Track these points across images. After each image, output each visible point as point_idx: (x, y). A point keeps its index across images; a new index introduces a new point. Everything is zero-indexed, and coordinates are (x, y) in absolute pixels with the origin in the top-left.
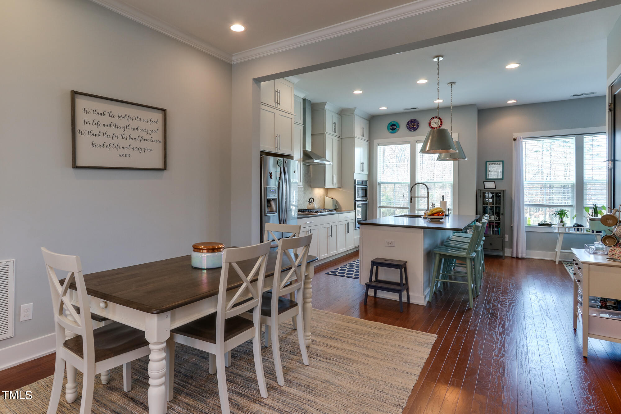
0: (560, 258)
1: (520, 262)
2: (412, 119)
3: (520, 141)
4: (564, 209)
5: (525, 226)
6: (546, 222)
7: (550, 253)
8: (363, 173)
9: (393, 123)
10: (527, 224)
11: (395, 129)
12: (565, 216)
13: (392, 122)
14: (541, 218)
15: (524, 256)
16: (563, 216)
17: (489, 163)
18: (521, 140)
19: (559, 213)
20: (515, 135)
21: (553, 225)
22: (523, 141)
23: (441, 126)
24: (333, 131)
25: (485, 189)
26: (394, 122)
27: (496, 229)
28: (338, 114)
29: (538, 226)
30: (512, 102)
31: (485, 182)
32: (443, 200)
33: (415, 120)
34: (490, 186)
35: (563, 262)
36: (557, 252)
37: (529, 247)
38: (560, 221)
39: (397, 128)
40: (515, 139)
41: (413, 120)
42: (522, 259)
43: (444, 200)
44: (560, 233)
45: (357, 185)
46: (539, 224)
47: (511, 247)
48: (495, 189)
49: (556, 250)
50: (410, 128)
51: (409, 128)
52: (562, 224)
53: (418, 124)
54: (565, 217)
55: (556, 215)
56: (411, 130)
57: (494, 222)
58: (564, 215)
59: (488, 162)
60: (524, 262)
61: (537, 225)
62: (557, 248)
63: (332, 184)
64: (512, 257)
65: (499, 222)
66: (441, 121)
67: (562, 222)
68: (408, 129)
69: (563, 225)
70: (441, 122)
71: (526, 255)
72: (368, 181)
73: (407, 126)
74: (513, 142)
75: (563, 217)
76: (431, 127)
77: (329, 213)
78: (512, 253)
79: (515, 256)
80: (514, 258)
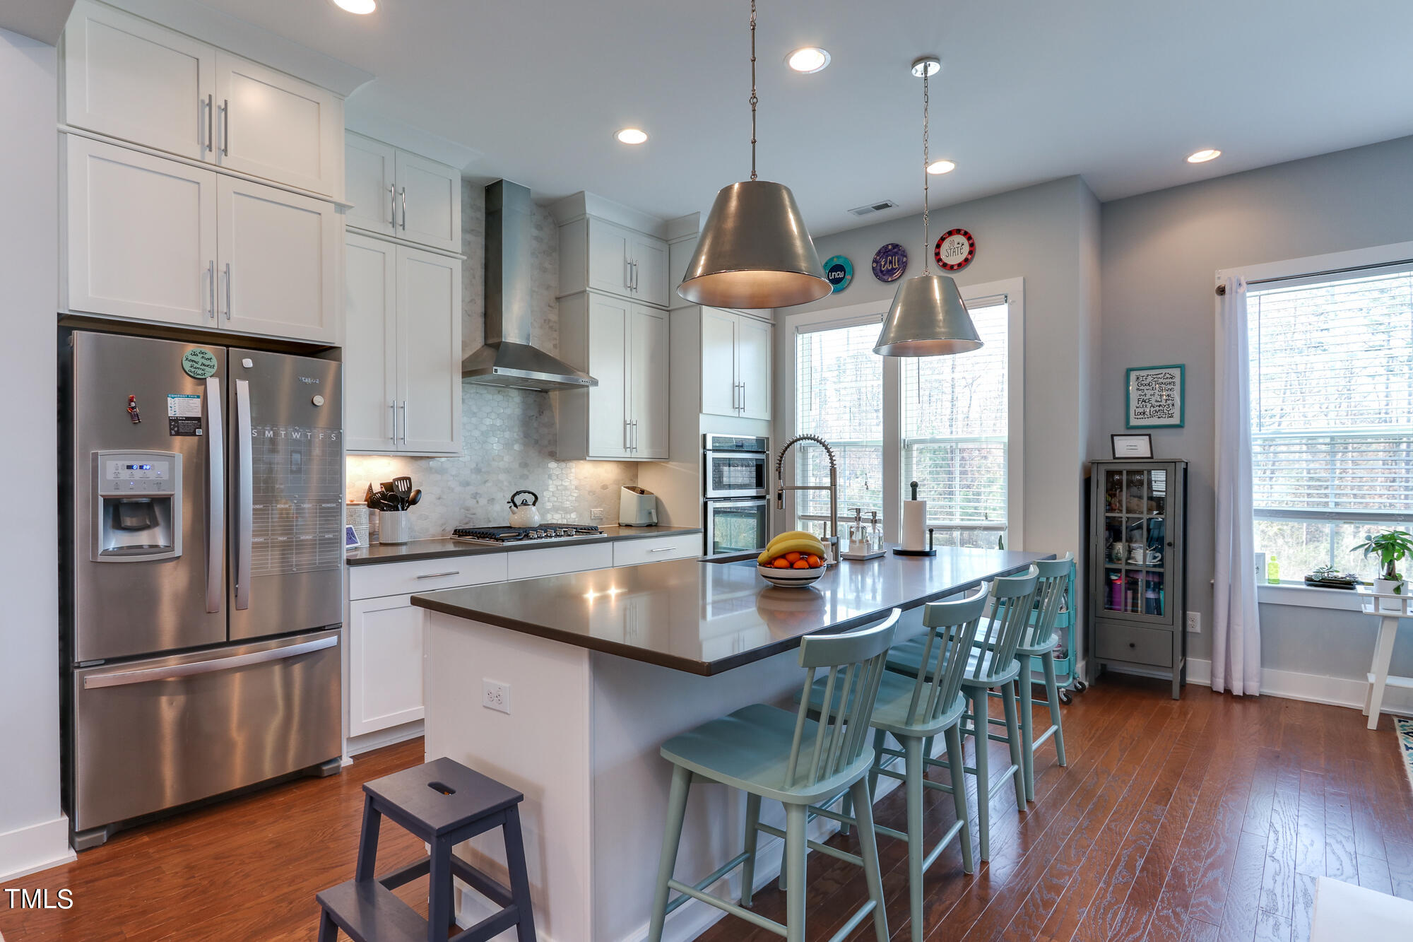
0: (1383, 703)
1: (1237, 708)
2: (887, 245)
3: (1237, 292)
4: (1401, 528)
5: (1256, 584)
6: (1335, 574)
7: (1348, 682)
8: (742, 414)
9: (836, 262)
10: (1267, 578)
11: (842, 279)
12: (1403, 554)
13: (832, 259)
14: (1316, 560)
15: (1254, 690)
16: (1396, 555)
17: (1137, 373)
18: (1241, 290)
19: (1379, 546)
20: (1223, 277)
21: (1363, 583)
22: (1248, 294)
23: (970, 256)
24: (625, 286)
25: (1115, 458)
26: (838, 257)
27: (1151, 595)
28: (651, 236)
29: (1304, 587)
30: (1203, 156)
31: (1115, 437)
32: (914, 498)
33: (896, 246)
34: (1134, 448)
35: (1396, 720)
36: (1372, 685)
37: (1267, 658)
38: (1384, 572)
39: (848, 277)
40: (1221, 291)
41: (890, 247)
42: (1246, 698)
43: (919, 498)
44: (1385, 617)
45: (714, 450)
46: (1310, 581)
47: (1210, 653)
48: (1152, 458)
49: (1372, 678)
50: (882, 271)
51: (880, 274)
52: (1394, 584)
53: (905, 259)
54: (1403, 559)
55: (1367, 550)
56: (885, 277)
57: (1144, 570)
58: (1399, 551)
59: (1132, 373)
60: (1253, 710)
61: (1299, 583)
62: (1375, 667)
63: (625, 447)
64: (1210, 691)
65: (1161, 570)
66: (971, 242)
67: (1391, 575)
68: (876, 275)
69: (1397, 590)
70: (972, 245)
71: (1261, 686)
72: (768, 439)
73: (873, 268)
74: (1218, 298)
75: (1398, 558)
76: (941, 264)
77: (575, 537)
78: (1213, 675)
79: (1220, 686)
80: (1218, 693)
